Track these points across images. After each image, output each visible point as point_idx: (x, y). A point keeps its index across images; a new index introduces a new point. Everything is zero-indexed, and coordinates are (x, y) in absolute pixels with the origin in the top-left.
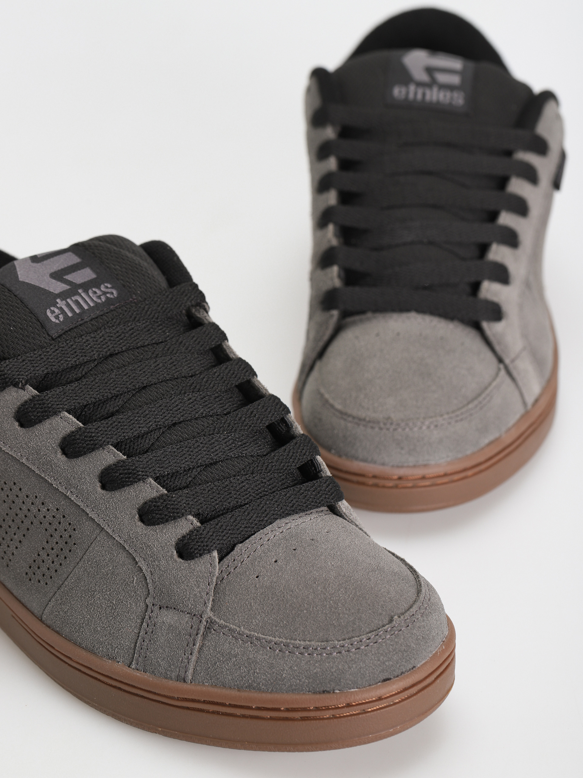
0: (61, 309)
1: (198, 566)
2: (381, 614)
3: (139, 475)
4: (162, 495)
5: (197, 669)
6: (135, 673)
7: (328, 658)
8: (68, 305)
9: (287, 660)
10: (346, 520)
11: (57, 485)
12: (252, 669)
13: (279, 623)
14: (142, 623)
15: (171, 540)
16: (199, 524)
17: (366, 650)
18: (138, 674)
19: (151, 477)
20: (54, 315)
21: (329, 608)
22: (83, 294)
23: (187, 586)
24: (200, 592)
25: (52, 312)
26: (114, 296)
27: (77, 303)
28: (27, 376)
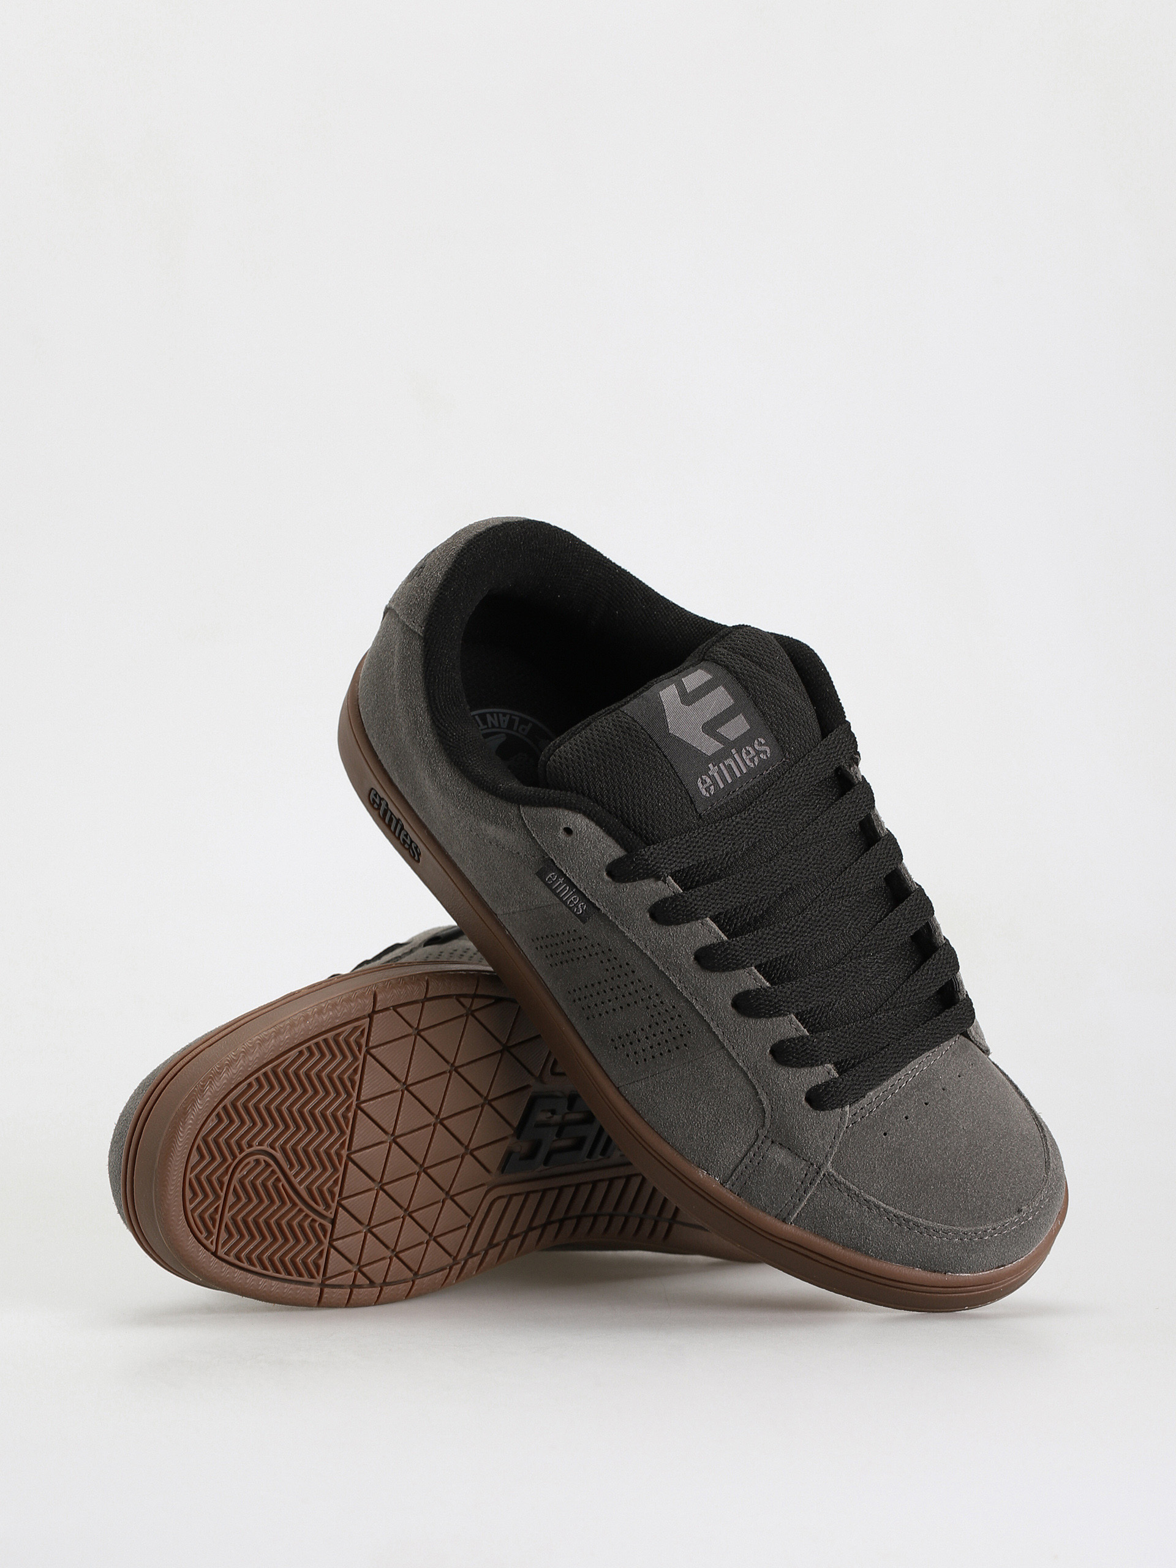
0: (712, 778)
1: (827, 1118)
2: (1009, 1200)
3: (782, 1010)
4: (803, 1037)
5: (801, 1215)
6: (728, 1195)
7: (948, 1243)
8: (720, 772)
9: (905, 1237)
10: (972, 1041)
11: (682, 989)
12: (864, 1235)
13: (903, 1194)
14: (749, 1150)
15: (803, 1085)
16: (837, 1075)
17: (989, 1241)
18: (731, 1196)
19: (793, 1013)
20: (705, 786)
21: (958, 1187)
22: (736, 756)
23: (811, 1135)
24: (823, 1145)
25: (704, 782)
26: (767, 756)
27: (729, 768)
28: (671, 869)
